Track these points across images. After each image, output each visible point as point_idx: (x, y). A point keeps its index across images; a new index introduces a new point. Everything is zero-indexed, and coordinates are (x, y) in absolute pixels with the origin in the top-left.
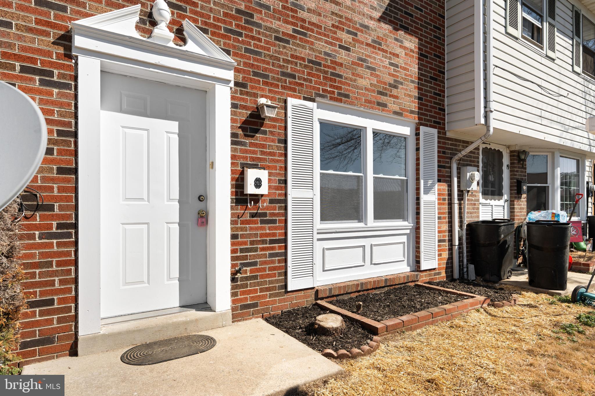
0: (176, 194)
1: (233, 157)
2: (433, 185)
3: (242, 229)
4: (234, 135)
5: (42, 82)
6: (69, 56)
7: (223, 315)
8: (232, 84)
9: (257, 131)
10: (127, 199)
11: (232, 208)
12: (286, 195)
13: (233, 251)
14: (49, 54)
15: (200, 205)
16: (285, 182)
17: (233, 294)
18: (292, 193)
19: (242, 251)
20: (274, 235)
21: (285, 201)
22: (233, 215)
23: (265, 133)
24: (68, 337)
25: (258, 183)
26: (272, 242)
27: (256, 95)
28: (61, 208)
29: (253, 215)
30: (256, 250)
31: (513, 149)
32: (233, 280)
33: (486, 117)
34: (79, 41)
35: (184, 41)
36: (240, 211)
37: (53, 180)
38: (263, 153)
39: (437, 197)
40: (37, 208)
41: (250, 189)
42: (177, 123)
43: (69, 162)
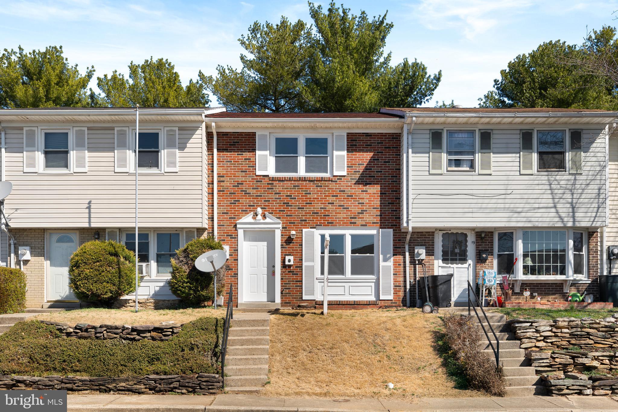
0: (266, 266)
1: (282, 252)
2: (390, 258)
3: (285, 276)
4: (282, 245)
5: (231, 238)
6: (236, 230)
7: (277, 304)
8: (281, 229)
9: (291, 243)
10: (251, 267)
11: (281, 269)
12: (302, 264)
13: (281, 284)
14: (232, 230)
15: (273, 269)
16: (302, 260)
17: (282, 298)
18: (304, 264)
19: (285, 284)
20: (297, 279)
21: (302, 267)
22: (281, 272)
23: (294, 243)
24: (236, 303)
25: (289, 261)
26: (296, 281)
27: (290, 230)
28: (234, 269)
29: (289, 272)
30: (290, 284)
31: (477, 230)
32: (282, 293)
33: (407, 222)
34: (238, 226)
35: (266, 218)
36: (284, 270)
37: (233, 262)
38: (293, 250)
39: (392, 263)
40: (230, 269)
41: (287, 263)
42: (266, 243)
43: (236, 257)
